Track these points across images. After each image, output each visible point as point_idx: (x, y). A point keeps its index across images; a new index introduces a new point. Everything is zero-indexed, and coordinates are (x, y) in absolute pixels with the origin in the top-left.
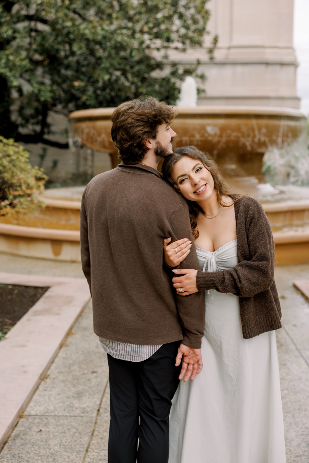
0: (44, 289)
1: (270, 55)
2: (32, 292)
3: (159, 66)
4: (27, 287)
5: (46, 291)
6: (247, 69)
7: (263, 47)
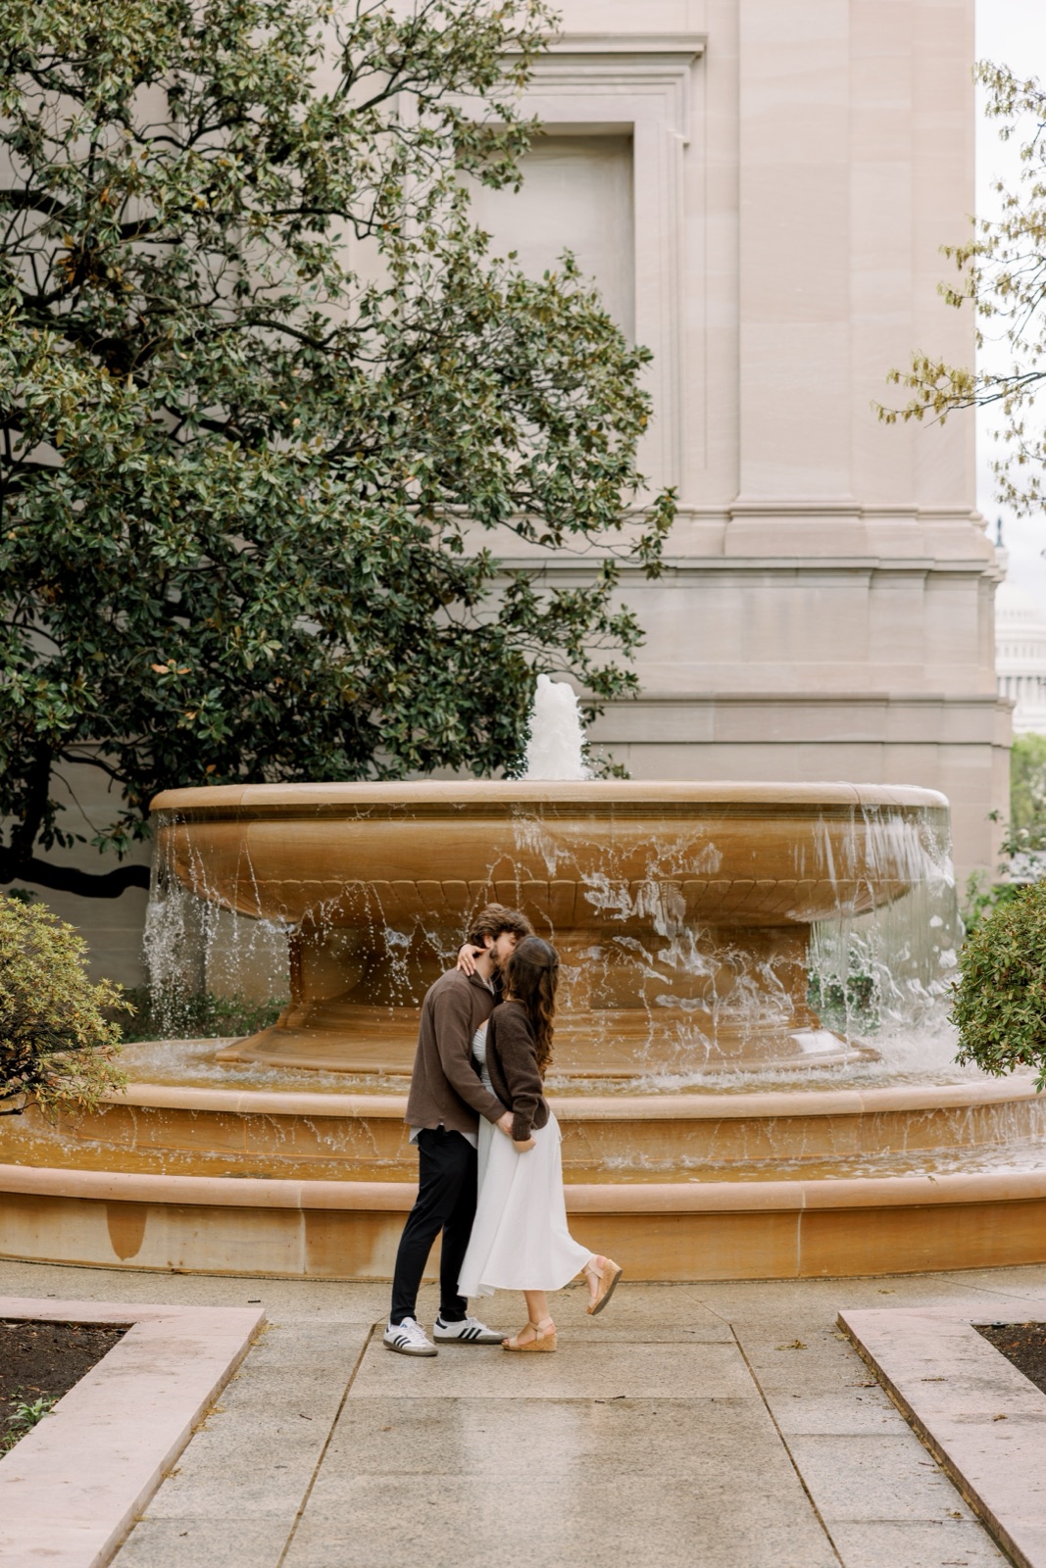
0: (120, 1330)
1: (884, 542)
2: (81, 1337)
3: (461, 587)
4: (60, 1325)
5: (121, 1334)
6: (797, 592)
7: (860, 512)
